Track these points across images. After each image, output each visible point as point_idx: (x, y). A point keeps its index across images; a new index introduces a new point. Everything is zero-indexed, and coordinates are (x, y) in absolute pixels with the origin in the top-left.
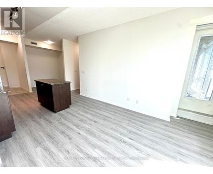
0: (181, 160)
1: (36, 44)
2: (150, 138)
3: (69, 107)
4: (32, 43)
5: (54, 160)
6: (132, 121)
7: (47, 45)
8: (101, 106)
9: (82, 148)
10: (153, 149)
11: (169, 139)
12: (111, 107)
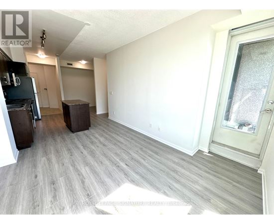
0: (165, 192)
1: (72, 65)
2: (150, 168)
3: (88, 129)
4: (68, 64)
5: (50, 167)
6: (144, 149)
7: (81, 65)
8: (122, 132)
9: (76, 164)
10: (143, 177)
11: (172, 173)
12: (133, 133)
